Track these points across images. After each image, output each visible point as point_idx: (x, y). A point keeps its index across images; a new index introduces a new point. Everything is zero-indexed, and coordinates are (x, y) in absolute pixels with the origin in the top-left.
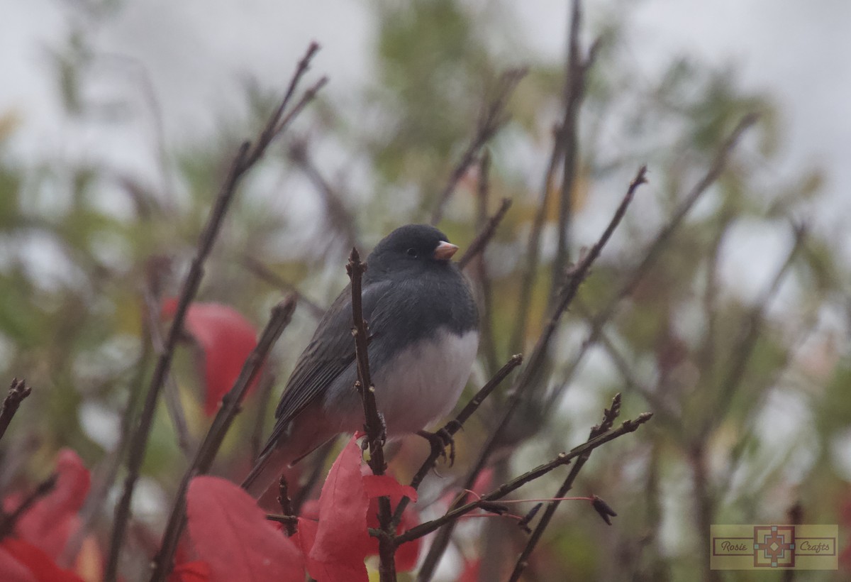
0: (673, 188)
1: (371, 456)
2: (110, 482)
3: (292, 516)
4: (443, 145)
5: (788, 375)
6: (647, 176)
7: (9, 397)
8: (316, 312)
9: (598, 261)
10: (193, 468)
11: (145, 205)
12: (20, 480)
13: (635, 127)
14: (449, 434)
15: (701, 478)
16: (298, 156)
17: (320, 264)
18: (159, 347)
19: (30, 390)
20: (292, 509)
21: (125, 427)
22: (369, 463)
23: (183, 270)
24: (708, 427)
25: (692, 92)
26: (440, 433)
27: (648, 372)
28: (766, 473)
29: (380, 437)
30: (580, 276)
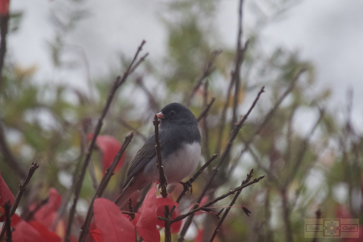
0: (275, 95)
1: (162, 191)
2: (68, 200)
3: (133, 213)
4: (192, 79)
5: (317, 164)
6: (265, 89)
7: (31, 168)
8: (144, 139)
9: (246, 121)
10: (96, 194)
11: (83, 100)
12: (36, 199)
13: (262, 73)
14: (190, 183)
15: (285, 201)
16: (139, 82)
17: (146, 122)
18: (86, 151)
19: (39, 166)
20: (133, 210)
21: (74, 180)
22: (161, 193)
23: (95, 123)
24: (288, 182)
25: (283, 60)
26: (187, 183)
27: (266, 162)
28: (309, 199)
29: (165, 184)
30: (240, 126)
